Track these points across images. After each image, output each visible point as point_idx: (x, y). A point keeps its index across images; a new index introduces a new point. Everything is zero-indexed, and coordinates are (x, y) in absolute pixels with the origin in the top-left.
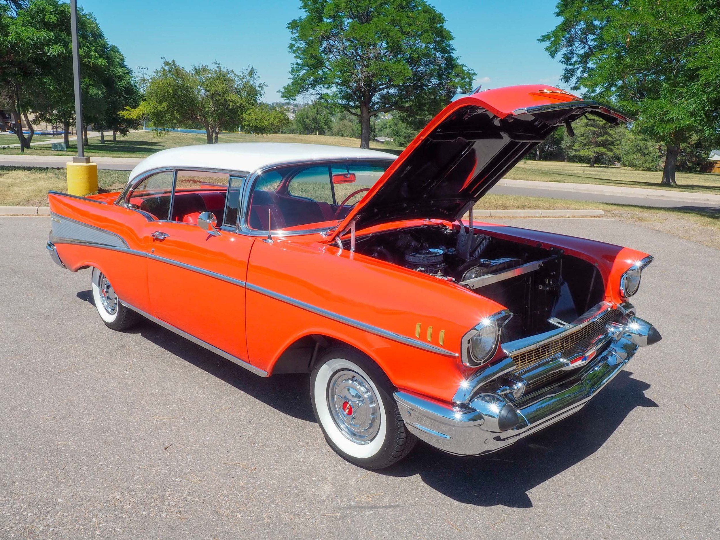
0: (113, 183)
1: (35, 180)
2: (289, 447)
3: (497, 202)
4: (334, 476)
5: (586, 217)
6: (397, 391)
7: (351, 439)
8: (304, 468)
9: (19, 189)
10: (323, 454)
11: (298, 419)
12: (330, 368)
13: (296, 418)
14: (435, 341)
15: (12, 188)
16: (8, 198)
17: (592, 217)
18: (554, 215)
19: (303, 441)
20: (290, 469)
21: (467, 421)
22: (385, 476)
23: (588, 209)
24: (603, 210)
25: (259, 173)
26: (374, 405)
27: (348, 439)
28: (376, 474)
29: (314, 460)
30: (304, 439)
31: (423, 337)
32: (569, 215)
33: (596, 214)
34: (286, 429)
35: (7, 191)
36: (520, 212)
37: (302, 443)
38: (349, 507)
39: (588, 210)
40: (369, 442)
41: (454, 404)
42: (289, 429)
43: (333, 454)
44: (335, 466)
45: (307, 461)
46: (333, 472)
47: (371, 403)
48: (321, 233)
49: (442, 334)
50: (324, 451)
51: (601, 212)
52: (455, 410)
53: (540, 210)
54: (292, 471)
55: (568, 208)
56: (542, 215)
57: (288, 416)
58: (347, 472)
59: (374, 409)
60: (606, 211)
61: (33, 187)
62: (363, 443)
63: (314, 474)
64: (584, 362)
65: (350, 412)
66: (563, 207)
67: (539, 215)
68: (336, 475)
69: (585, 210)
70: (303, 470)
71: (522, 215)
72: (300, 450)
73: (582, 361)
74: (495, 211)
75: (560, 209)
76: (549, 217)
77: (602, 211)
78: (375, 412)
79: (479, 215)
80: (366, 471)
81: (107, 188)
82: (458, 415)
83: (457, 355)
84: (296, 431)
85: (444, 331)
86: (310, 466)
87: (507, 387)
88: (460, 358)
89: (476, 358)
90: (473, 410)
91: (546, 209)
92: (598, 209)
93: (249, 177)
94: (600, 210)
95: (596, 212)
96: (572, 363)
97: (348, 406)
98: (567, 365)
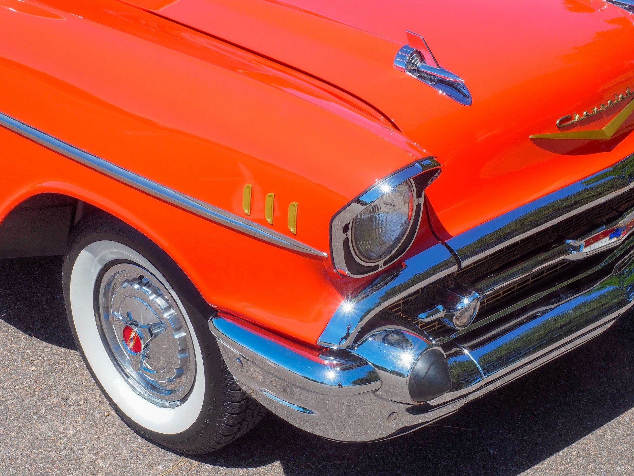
2: (28, 408)
4: (111, 469)
6: (216, 316)
7: (146, 395)
8: (52, 454)
10: (95, 421)
11: (54, 347)
12: (95, 256)
13: (50, 345)
14: (280, 224)
19: (57, 395)
20: (23, 456)
21: (347, 386)
22: (211, 467)
26: (183, 334)
27: (140, 394)
28: (196, 462)
29: (74, 435)
30: (61, 390)
34: (26, 368)
37: (54, 400)
40: (179, 403)
42: (33, 368)
43: (115, 421)
44: (116, 448)
45: (61, 437)
46: (110, 461)
47: (178, 329)
49: (293, 210)
50: (97, 415)
52: (326, 362)
54: (26, 462)
57: (34, 340)
58: (137, 459)
59: (184, 339)
62: (167, 404)
63: (71, 467)
64: (615, 239)
65: (137, 348)
68: (115, 466)
70: (51, 457)
72: (49, 414)
73: (610, 238)
78: (185, 348)
80: (176, 456)
82: (331, 373)
83: (325, 254)
84: (47, 373)
85: (296, 204)
86: (65, 448)
87: (440, 307)
88: (330, 259)
89: (367, 258)
90: (361, 362)
96: (588, 244)
97: (133, 335)
98: (577, 249)
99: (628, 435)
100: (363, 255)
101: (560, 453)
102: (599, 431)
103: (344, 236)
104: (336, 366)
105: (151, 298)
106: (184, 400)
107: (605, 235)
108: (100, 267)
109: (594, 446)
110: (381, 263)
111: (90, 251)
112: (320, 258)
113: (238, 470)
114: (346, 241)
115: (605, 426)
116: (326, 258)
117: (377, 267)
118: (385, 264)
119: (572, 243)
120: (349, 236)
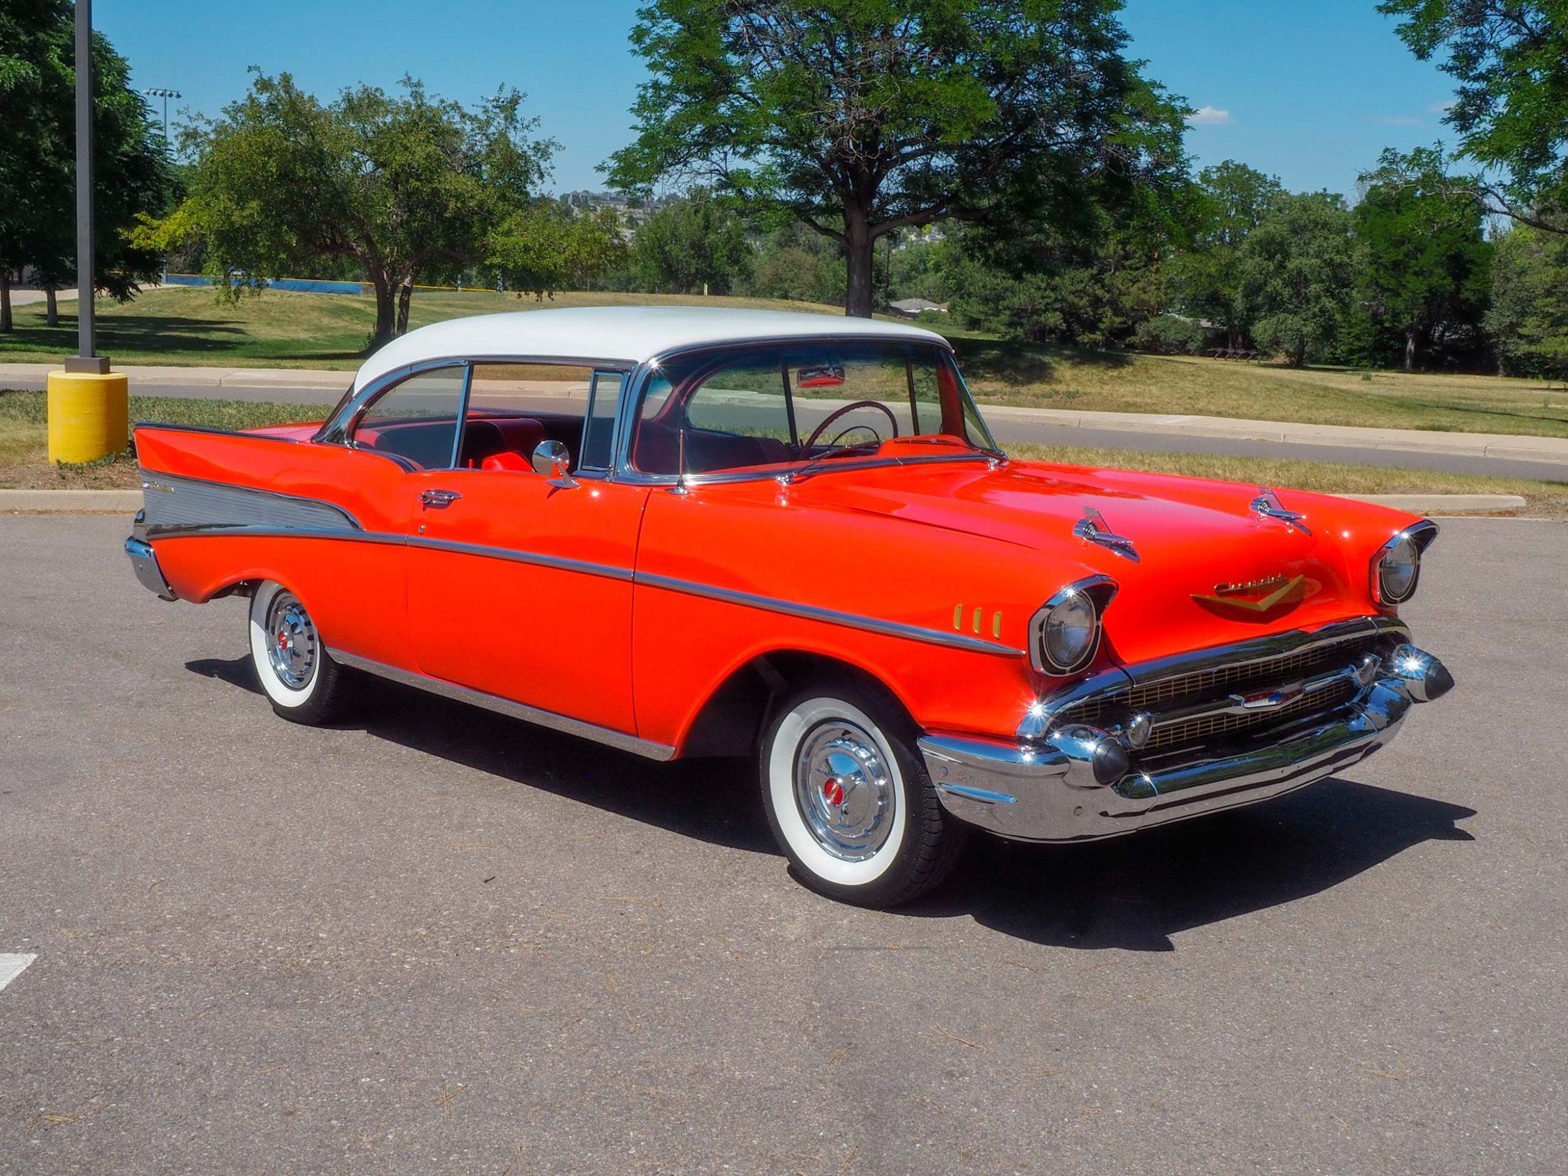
2: (720, 881)
3: (1228, 475)
5: (1475, 513)
6: (924, 735)
7: (840, 855)
12: (800, 721)
14: (986, 633)
17: (1491, 514)
20: (726, 906)
21: (1041, 765)
23: (1482, 493)
24: (1524, 495)
25: (654, 364)
26: (882, 782)
27: (835, 856)
31: (966, 629)
32: (1427, 509)
33: (1504, 506)
34: (710, 860)
39: (1482, 496)
40: (872, 854)
41: (1022, 741)
42: (717, 860)
45: (757, 898)
47: (879, 777)
48: (779, 478)
49: (997, 619)
51: (1520, 501)
52: (1023, 749)
55: (1427, 490)
60: (1530, 497)
62: (863, 858)
64: (1275, 704)
65: (837, 801)
66: (1414, 489)
69: (1474, 496)
70: (751, 908)
73: (1271, 702)
75: (1402, 493)
77: (1521, 498)
78: (885, 794)
82: (1028, 757)
83: (1024, 652)
85: (1000, 613)
86: (762, 904)
87: (1118, 726)
88: (1028, 658)
89: (1057, 660)
90: (1050, 749)
91: (1364, 493)
92: (1511, 493)
93: (635, 372)
94: (1516, 494)
95: (1506, 501)
96: (1248, 701)
97: (835, 786)
98: (1238, 703)
100: (1054, 657)
103: (1039, 634)
104: (1031, 752)
105: (854, 751)
106: (877, 850)
107: (1264, 696)
110: (1068, 669)
111: (798, 713)
112: (1020, 657)
114: (1041, 638)
116: (1025, 657)
119: (1234, 697)
120: (1043, 635)
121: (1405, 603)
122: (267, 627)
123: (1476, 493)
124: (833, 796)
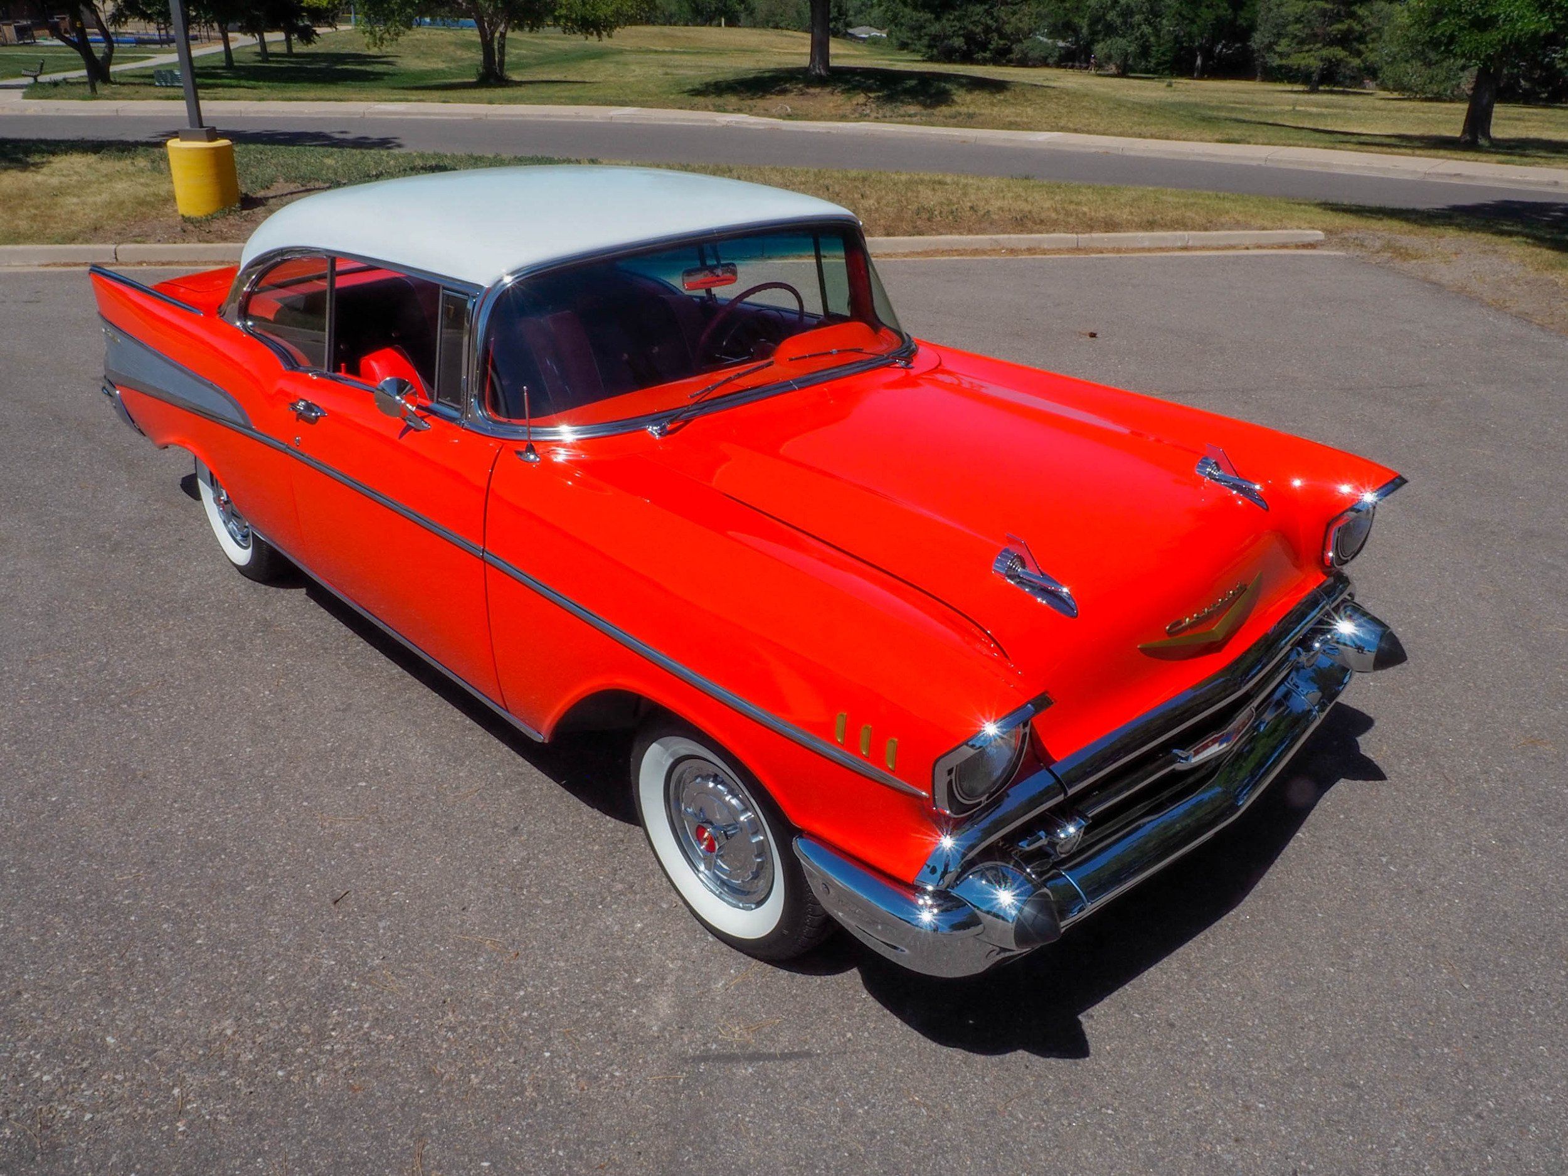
0: (273, 180)
1: (109, 177)
2: (593, 896)
4: (681, 973)
5: (1284, 246)
6: (801, 837)
8: (619, 953)
9: (75, 200)
10: (663, 913)
11: (617, 821)
12: (669, 749)
13: (613, 820)
14: (876, 756)
15: (60, 200)
16: (54, 225)
17: (1297, 247)
18: (1214, 243)
19: (622, 881)
20: (589, 955)
21: (946, 931)
22: (787, 973)
23: (1291, 228)
24: (1323, 230)
27: (711, 891)
28: (770, 967)
29: (642, 929)
30: (626, 874)
31: (851, 744)
32: (1247, 243)
33: (1307, 240)
34: (590, 847)
35: (49, 208)
36: (1142, 237)
37: (620, 886)
38: (705, 1058)
39: (1291, 232)
40: (754, 906)
42: (596, 847)
43: (683, 914)
44: (685, 947)
45: (628, 933)
46: (680, 963)
47: (755, 833)
48: (650, 428)
49: (891, 745)
50: (665, 906)
51: (1319, 235)
53: (1186, 233)
54: (592, 962)
55: (1247, 226)
56: (1190, 243)
57: (596, 813)
58: (708, 960)
59: (761, 843)
60: (1329, 232)
61: (105, 196)
63: (639, 969)
64: (1225, 745)
65: (711, 848)
66: (1237, 225)
67: (1184, 244)
68: (685, 969)
69: (1285, 232)
70: (618, 957)
71: (1146, 244)
72: (615, 903)
73: (1220, 745)
74: (1087, 235)
75: (1229, 229)
76: (1203, 248)
77: (1320, 232)
78: (762, 851)
79: (1054, 246)
80: (749, 959)
81: (261, 194)
82: (927, 914)
83: (926, 793)
84: (611, 853)
85: (895, 739)
86: (632, 945)
87: (1042, 833)
88: (932, 800)
89: (970, 795)
90: (959, 903)
91: (1200, 230)
92: (1313, 228)
93: (481, 298)
94: (1317, 229)
95: (1308, 235)
96: (1197, 753)
97: (706, 835)
98: (1186, 759)
99: (1233, 944)
100: (967, 795)
101: (1159, 965)
102: (1201, 937)
103: (948, 778)
104: (932, 906)
105: (727, 798)
106: (760, 903)
107: (1214, 742)
108: (671, 760)
109: (1196, 957)
110: (984, 798)
111: (661, 745)
112: (920, 797)
113: (815, 977)
114: (950, 782)
115: (1207, 932)
116: (928, 799)
117: (980, 803)
118: (987, 799)
119: (1182, 753)
120: (953, 778)
121: (1355, 559)
122: (212, 484)
123: (1285, 228)
124: (706, 843)
